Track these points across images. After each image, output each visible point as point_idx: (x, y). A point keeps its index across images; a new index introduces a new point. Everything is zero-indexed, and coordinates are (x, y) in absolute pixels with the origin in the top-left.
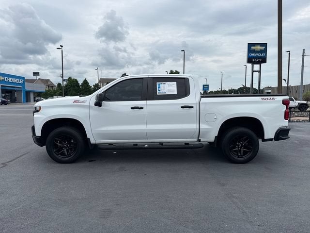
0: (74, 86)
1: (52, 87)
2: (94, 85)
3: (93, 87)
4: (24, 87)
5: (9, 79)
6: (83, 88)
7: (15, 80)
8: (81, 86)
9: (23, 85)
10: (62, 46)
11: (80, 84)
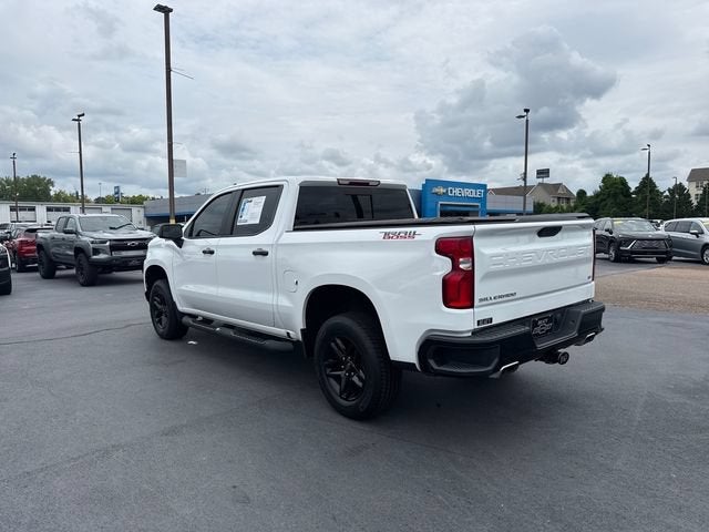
0: (615, 196)
1: (568, 199)
2: (669, 190)
3: (667, 193)
4: (484, 205)
5: (457, 191)
6: (640, 198)
7: (467, 192)
8: (634, 193)
9: (483, 200)
10: (527, 111)
11: (633, 189)
